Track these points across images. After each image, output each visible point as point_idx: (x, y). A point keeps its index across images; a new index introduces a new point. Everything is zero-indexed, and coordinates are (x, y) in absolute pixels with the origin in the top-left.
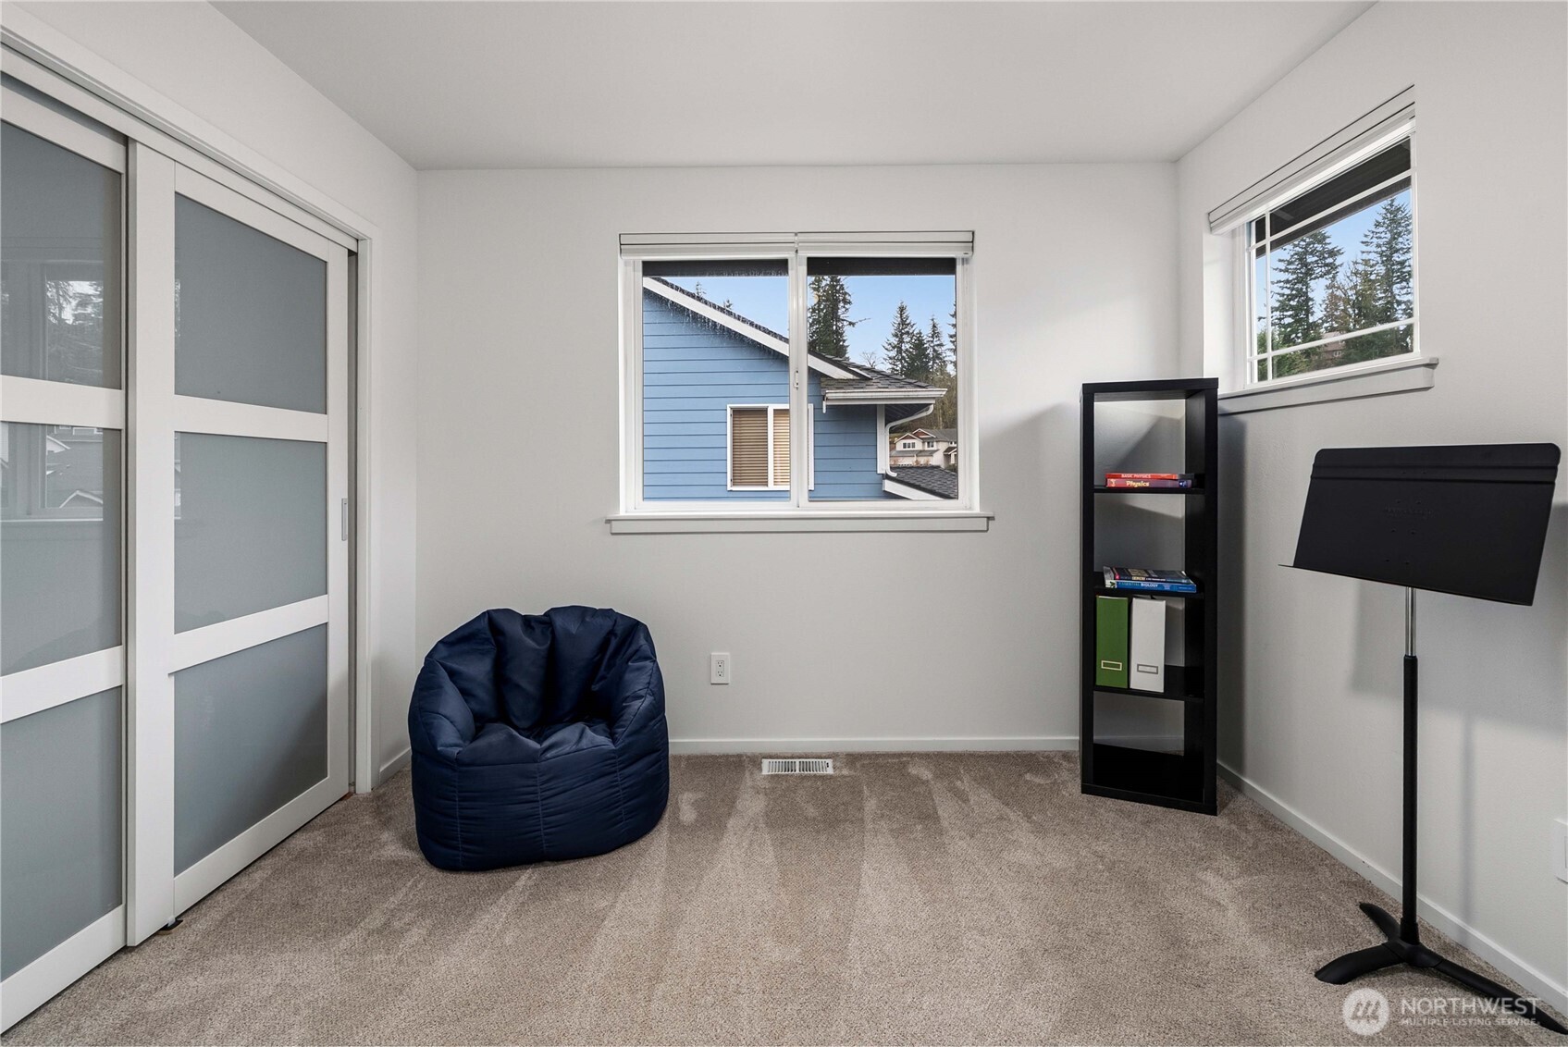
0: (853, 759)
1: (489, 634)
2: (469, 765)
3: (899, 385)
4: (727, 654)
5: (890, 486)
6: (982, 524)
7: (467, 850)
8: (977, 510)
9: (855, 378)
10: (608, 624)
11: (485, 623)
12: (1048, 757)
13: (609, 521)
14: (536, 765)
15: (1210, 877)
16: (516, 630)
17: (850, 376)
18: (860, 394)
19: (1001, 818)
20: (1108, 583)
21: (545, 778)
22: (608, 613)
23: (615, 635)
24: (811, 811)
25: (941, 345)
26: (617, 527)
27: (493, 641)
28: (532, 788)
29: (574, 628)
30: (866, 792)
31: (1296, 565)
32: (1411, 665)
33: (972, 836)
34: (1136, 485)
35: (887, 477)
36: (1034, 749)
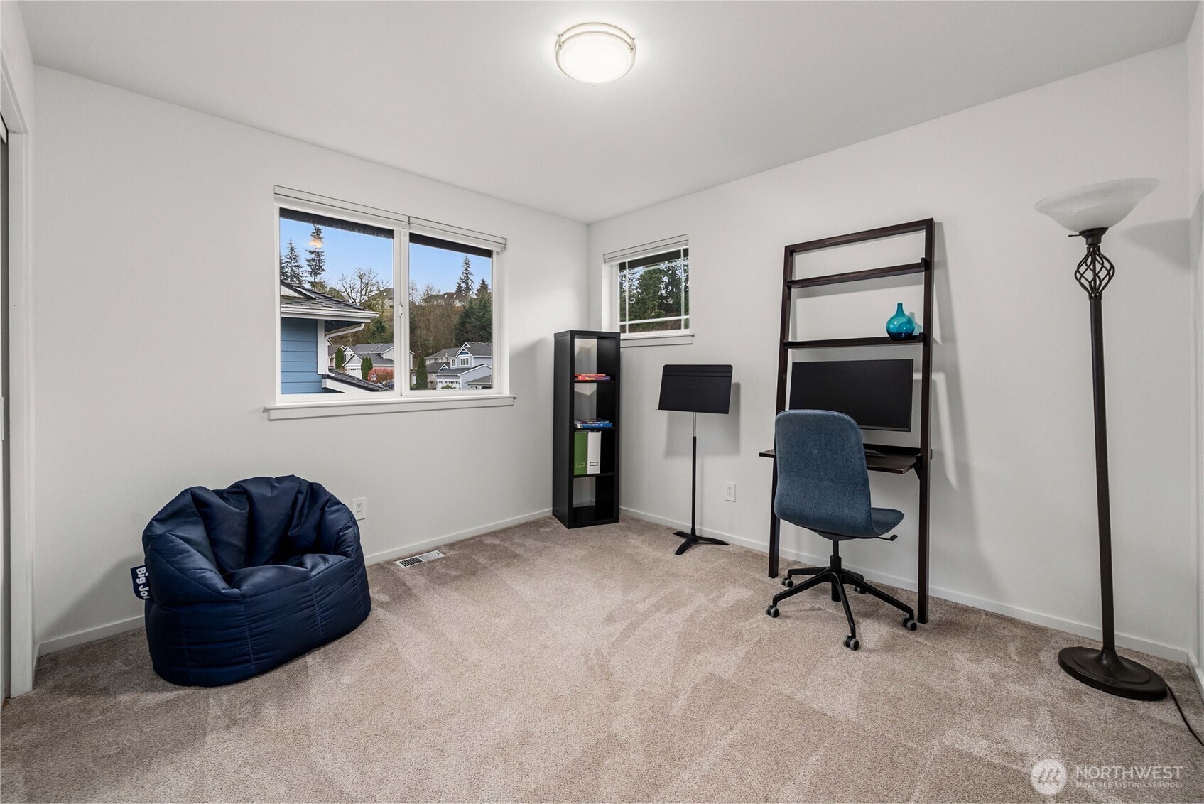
0: (451, 546)
1: (194, 509)
2: (257, 594)
3: (340, 306)
4: (364, 498)
5: (329, 384)
6: (510, 402)
7: (257, 659)
8: (507, 393)
9: (300, 296)
10: (295, 485)
11: (188, 498)
12: (542, 520)
13: (266, 410)
14: (308, 581)
15: (631, 540)
16: (217, 500)
17: (296, 295)
18: (308, 310)
19: (545, 547)
20: (579, 427)
21: (317, 588)
22: (292, 478)
23: (301, 493)
24: (454, 573)
25: (298, 266)
26: (274, 415)
27: (197, 513)
28: (310, 597)
29: (267, 492)
30: (474, 557)
31: (659, 409)
32: (695, 439)
33: (541, 556)
34: (590, 379)
35: (325, 377)
36: (537, 517)
